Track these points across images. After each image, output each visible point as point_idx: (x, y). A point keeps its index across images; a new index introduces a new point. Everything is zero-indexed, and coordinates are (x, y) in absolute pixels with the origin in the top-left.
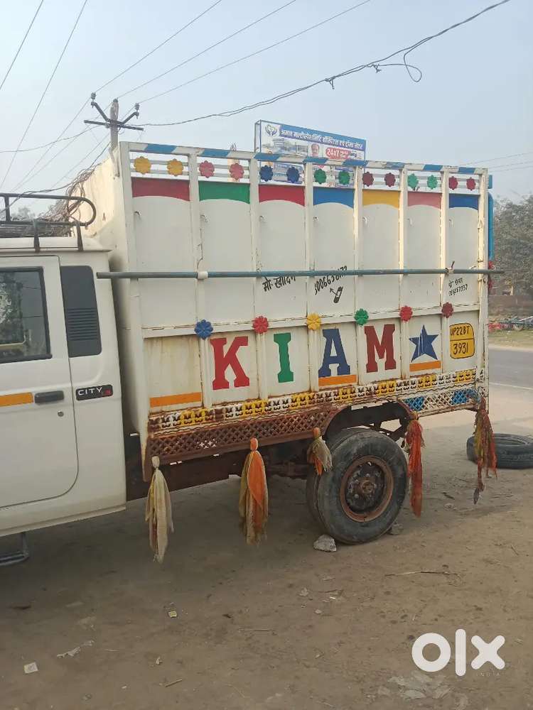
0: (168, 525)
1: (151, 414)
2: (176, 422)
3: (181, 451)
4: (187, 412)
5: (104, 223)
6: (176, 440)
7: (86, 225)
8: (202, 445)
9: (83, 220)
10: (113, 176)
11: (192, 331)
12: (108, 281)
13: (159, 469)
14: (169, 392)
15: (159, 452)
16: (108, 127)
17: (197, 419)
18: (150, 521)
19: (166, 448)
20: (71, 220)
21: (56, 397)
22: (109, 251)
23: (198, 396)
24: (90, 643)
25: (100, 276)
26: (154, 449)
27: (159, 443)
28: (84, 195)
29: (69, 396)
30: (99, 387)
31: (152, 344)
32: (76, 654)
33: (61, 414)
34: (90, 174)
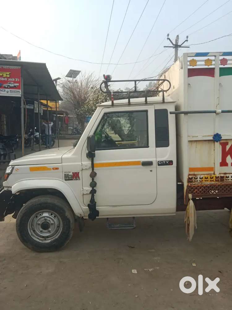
0: (194, 225)
1: (189, 175)
2: (201, 180)
3: (202, 193)
4: (206, 176)
5: (174, 90)
6: (200, 188)
7: (166, 91)
8: (213, 192)
9: (165, 89)
10: (179, 69)
11: (211, 138)
12: (174, 115)
13: (192, 200)
14: (198, 166)
15: (192, 192)
16: (174, 48)
17: (211, 180)
18: (187, 222)
19: (195, 191)
20: (160, 89)
21: (150, 164)
22: (175, 102)
23: (212, 169)
24: (158, 268)
25: (171, 113)
26: (190, 190)
27: (192, 188)
28: (166, 78)
29: (155, 164)
30: (167, 161)
31: (191, 144)
32: (152, 271)
33: (151, 171)
34: (169, 69)
